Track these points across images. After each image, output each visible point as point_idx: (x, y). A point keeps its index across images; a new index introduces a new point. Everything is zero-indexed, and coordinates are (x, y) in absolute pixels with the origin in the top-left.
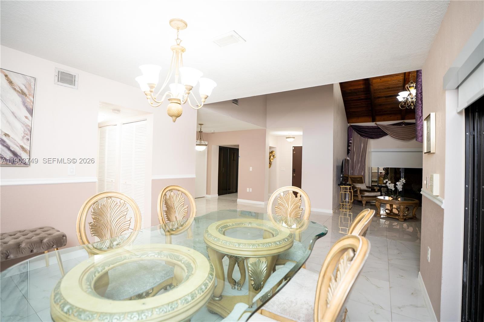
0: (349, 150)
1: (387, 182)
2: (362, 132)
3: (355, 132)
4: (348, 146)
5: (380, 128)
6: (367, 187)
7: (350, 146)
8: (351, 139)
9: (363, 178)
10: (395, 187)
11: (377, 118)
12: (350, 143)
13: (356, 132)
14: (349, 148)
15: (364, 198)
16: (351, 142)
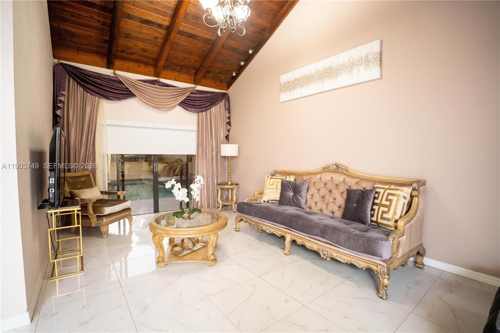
0: (59, 116)
1: (173, 186)
2: (88, 83)
3: (72, 80)
4: (55, 107)
5: (122, 82)
6: (102, 193)
7: (60, 108)
8: (63, 93)
9: (91, 176)
10: (189, 195)
11: (117, 63)
12: (61, 101)
13: (74, 79)
14: (58, 112)
15: (105, 221)
16: (62, 98)
